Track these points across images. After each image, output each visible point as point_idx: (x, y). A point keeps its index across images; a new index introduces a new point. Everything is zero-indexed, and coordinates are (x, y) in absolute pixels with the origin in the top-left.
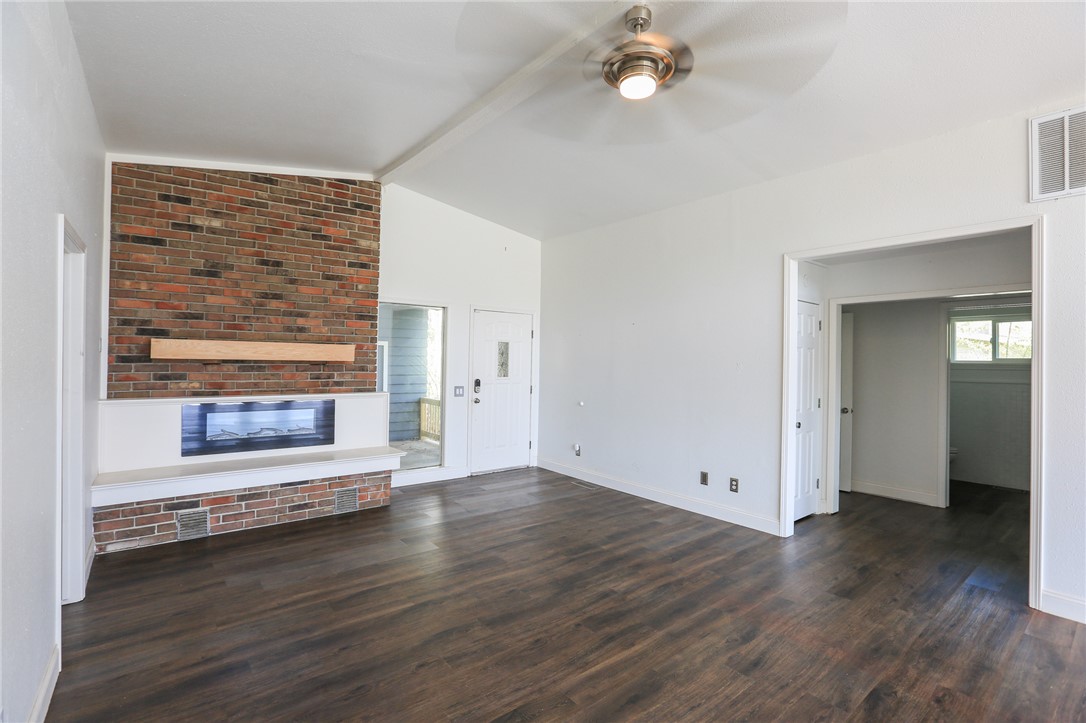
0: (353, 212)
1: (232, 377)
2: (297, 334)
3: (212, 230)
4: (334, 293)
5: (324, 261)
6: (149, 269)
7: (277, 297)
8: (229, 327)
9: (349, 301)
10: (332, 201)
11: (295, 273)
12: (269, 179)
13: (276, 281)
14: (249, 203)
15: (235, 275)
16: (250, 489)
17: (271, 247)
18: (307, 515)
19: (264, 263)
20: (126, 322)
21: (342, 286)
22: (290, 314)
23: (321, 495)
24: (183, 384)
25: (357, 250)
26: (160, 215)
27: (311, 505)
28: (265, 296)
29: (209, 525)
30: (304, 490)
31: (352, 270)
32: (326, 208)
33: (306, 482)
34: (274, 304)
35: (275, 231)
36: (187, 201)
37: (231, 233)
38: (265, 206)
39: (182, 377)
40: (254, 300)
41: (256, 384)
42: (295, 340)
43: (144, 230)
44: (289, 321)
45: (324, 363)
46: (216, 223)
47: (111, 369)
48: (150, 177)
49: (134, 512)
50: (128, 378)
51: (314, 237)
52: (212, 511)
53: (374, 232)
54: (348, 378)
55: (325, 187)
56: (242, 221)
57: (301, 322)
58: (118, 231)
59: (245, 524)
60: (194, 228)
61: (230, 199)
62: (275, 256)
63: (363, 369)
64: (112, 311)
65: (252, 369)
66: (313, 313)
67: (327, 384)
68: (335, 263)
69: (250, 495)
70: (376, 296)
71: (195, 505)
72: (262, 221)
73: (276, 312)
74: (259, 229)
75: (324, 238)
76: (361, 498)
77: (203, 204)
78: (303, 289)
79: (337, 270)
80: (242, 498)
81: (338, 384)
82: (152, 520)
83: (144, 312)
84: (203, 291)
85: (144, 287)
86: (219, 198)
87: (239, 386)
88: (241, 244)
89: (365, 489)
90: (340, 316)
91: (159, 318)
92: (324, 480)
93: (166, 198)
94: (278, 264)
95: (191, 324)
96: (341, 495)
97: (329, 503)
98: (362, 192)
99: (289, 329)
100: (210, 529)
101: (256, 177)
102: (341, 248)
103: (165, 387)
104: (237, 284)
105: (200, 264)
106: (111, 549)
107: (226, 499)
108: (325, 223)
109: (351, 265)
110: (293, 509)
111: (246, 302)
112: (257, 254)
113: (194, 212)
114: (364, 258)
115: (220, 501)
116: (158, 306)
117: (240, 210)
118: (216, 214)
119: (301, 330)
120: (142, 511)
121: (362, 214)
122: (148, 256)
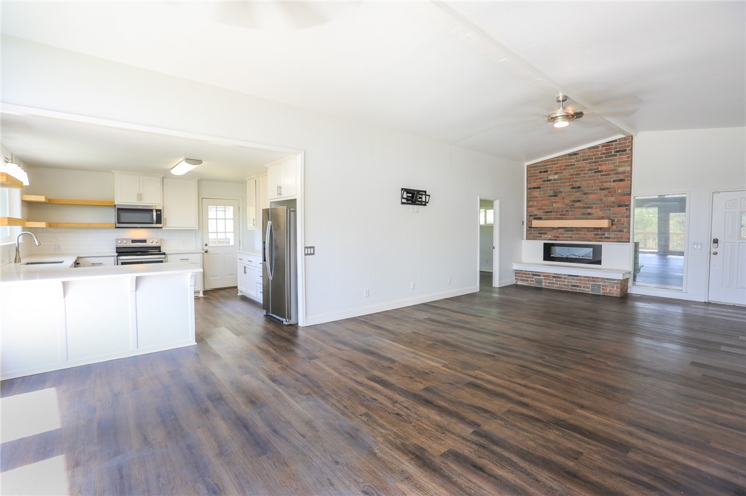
0: (616, 155)
1: (562, 234)
2: (588, 216)
3: (555, 180)
4: (605, 196)
5: (600, 182)
6: (537, 197)
7: (579, 201)
8: (560, 215)
9: (613, 199)
10: (604, 154)
11: (586, 190)
12: (575, 154)
13: (578, 195)
14: (567, 166)
15: (563, 195)
16: (557, 274)
17: (576, 181)
18: (578, 290)
19: (574, 188)
20: (531, 216)
21: (609, 192)
22: (585, 208)
23: (584, 284)
24: (546, 236)
25: (617, 173)
26: (540, 179)
27: (580, 287)
28: (574, 201)
29: (543, 284)
30: (576, 279)
31: (615, 184)
32: (600, 158)
33: (578, 276)
34: (577, 204)
35: (578, 174)
36: (546, 171)
37: (562, 179)
38: (574, 165)
39: (546, 234)
40: (570, 204)
41: (570, 237)
42: (587, 219)
43: (535, 185)
44: (584, 211)
45: (601, 228)
46: (556, 177)
47: (527, 230)
48: (536, 166)
49: (524, 274)
50: (531, 234)
51: (595, 172)
52: (544, 279)
53: (630, 162)
54: (612, 236)
55: (600, 148)
56: (566, 173)
57: (589, 210)
58: (529, 187)
59: (555, 287)
60: (549, 180)
61: (561, 166)
62: (578, 184)
63: (621, 231)
64: (527, 212)
65: (569, 231)
66: (595, 206)
67: (602, 238)
68: (606, 182)
69: (557, 277)
70: (630, 194)
71: (539, 276)
72: (572, 172)
73: (579, 207)
74: (571, 175)
75: (600, 172)
76: (603, 289)
77: (552, 171)
78: (590, 196)
79: (606, 185)
80: (554, 277)
81: (607, 238)
82: (528, 277)
83: (536, 212)
84: (553, 202)
85: (535, 203)
86: (557, 167)
87: (566, 237)
88: (565, 182)
89: (606, 286)
90: (609, 206)
91: (539, 213)
92: (585, 277)
93: (541, 172)
94: (579, 187)
95: (549, 214)
96: (593, 285)
97: (588, 288)
98: (620, 144)
99: (584, 214)
100: (543, 285)
101: (570, 155)
102: (608, 175)
103: (541, 237)
104: (564, 198)
105: (551, 193)
106: (518, 283)
107: (549, 276)
108: (600, 165)
109: (614, 181)
110: (572, 286)
111: (567, 205)
112: (571, 185)
113: (549, 175)
114: (621, 177)
115: (547, 276)
116: (539, 209)
117: (564, 169)
118: (556, 173)
119: (589, 214)
120: (525, 274)
121: (620, 155)
122: (536, 193)
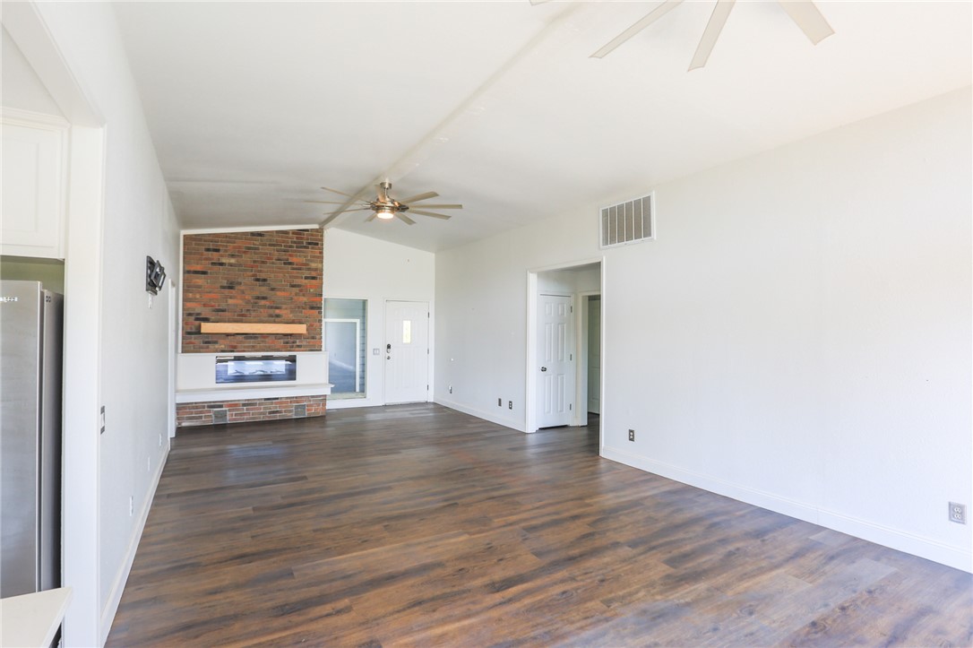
0: (308, 248)
1: (241, 342)
2: (276, 319)
3: (231, 265)
4: (296, 294)
5: (290, 277)
6: (200, 287)
7: (264, 298)
8: (239, 315)
9: (305, 299)
10: (295, 242)
11: (274, 285)
12: (260, 234)
13: (264, 290)
14: (249, 248)
15: (242, 287)
16: (248, 400)
17: (261, 271)
18: (278, 417)
19: (258, 280)
20: (190, 315)
21: (301, 291)
22: (272, 307)
23: (286, 407)
24: (217, 346)
25: (309, 269)
26: (206, 259)
27: (280, 412)
28: (258, 298)
29: (228, 418)
30: (276, 403)
31: (307, 281)
32: (291, 247)
33: (277, 399)
34: (263, 302)
35: (263, 262)
36: (217, 250)
37: (240, 265)
38: (258, 249)
39: (216, 342)
40: (252, 301)
41: (253, 347)
42: (275, 322)
43: (198, 268)
44: (271, 311)
45: (291, 335)
46: (233, 261)
47: (183, 338)
48: (200, 240)
49: (193, 408)
50: (191, 343)
51: (285, 263)
52: (229, 410)
53: (320, 258)
54: (304, 343)
55: (291, 235)
56: (246, 259)
57: (277, 311)
58: (187, 269)
59: (245, 419)
60: (222, 264)
61: (240, 247)
62: (263, 276)
63: (313, 338)
64: (184, 309)
65: (251, 338)
66: (284, 306)
67: (292, 347)
68: (297, 277)
69: (249, 404)
70: (321, 295)
71: (221, 406)
72: (256, 257)
73: (264, 307)
74: (255, 262)
75: (290, 264)
76: (308, 410)
77: (226, 251)
78: (278, 293)
79: (297, 281)
80: (244, 405)
81: (298, 346)
82: (201, 412)
83: (198, 309)
84: (227, 297)
85: (198, 296)
86: (234, 247)
87: (245, 347)
88: (245, 271)
89: (311, 405)
90: (301, 307)
91: (205, 312)
92: (287, 398)
93: (208, 250)
94: (265, 280)
95: (220, 314)
96: (297, 407)
97: (291, 411)
98: (312, 235)
99: (271, 316)
101: (253, 234)
102: (300, 269)
103: (208, 347)
104: (243, 293)
105: (225, 283)
106: (184, 424)
107: (236, 405)
108: (291, 256)
109: (306, 278)
110: (270, 413)
111: (248, 302)
112: (253, 276)
113: (222, 256)
114: (314, 274)
115: (233, 405)
116: (204, 305)
117: (245, 252)
118: (233, 256)
119: (278, 316)
120: (197, 408)
121: (312, 248)
122: (200, 280)
